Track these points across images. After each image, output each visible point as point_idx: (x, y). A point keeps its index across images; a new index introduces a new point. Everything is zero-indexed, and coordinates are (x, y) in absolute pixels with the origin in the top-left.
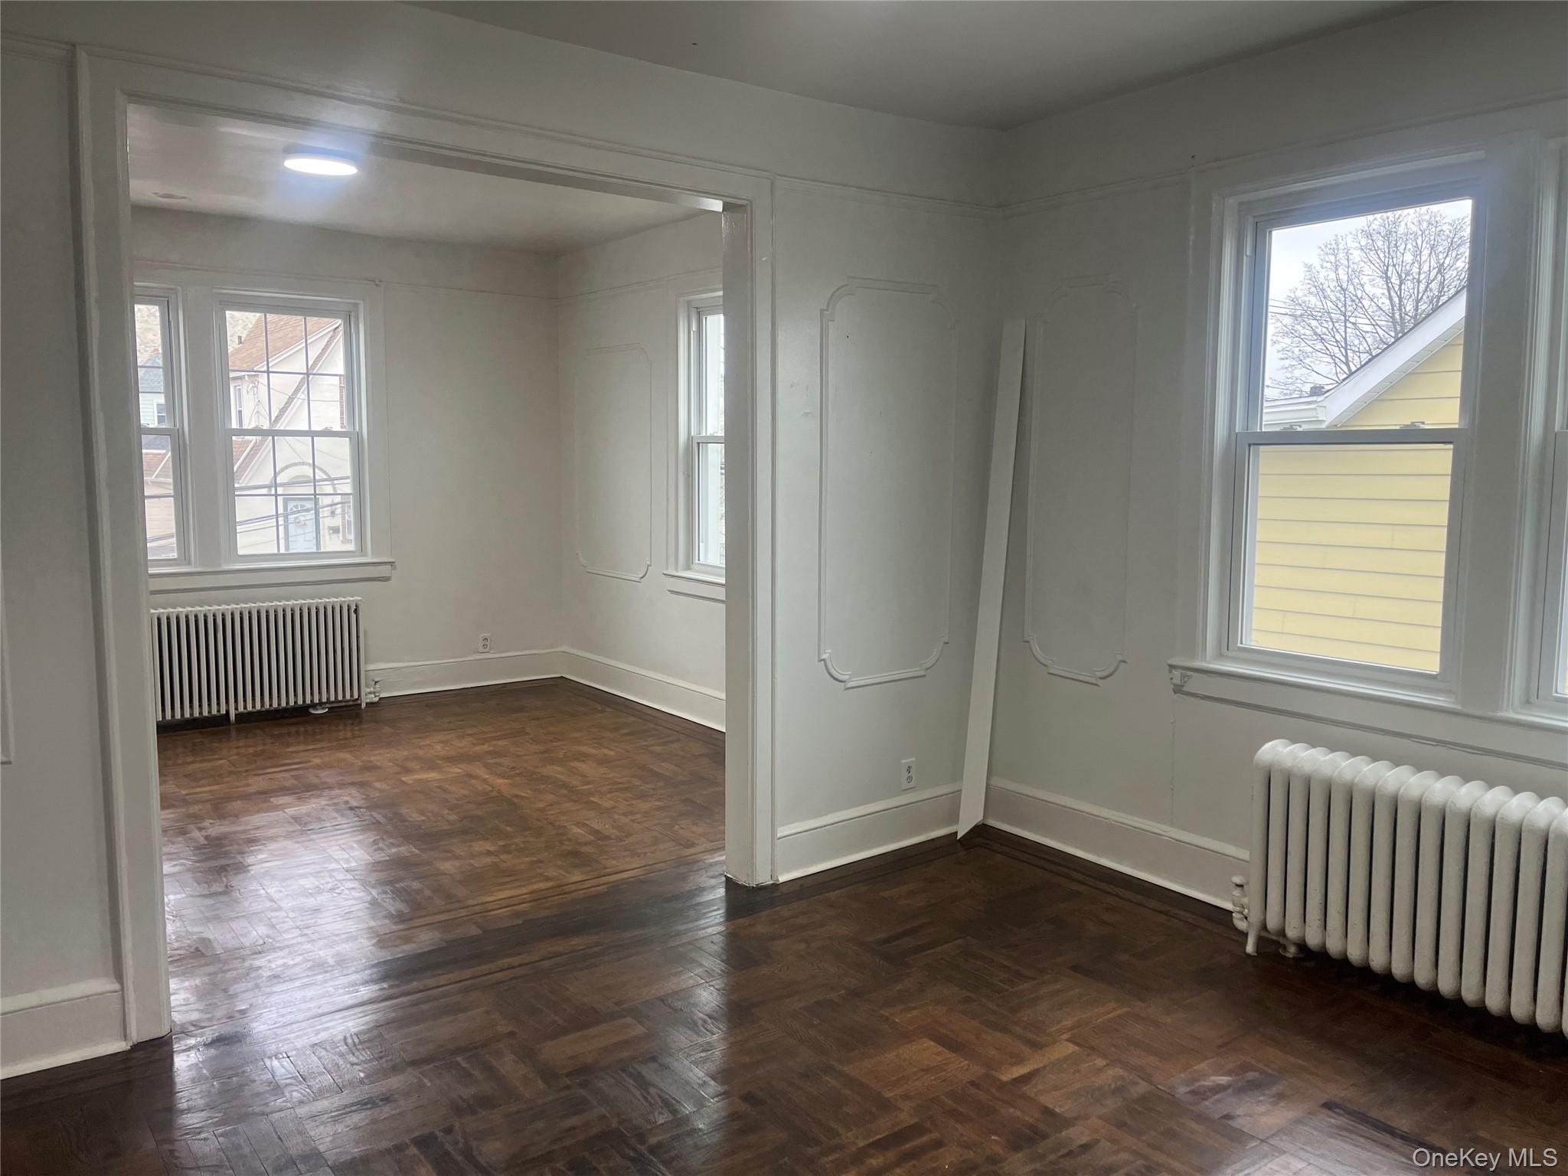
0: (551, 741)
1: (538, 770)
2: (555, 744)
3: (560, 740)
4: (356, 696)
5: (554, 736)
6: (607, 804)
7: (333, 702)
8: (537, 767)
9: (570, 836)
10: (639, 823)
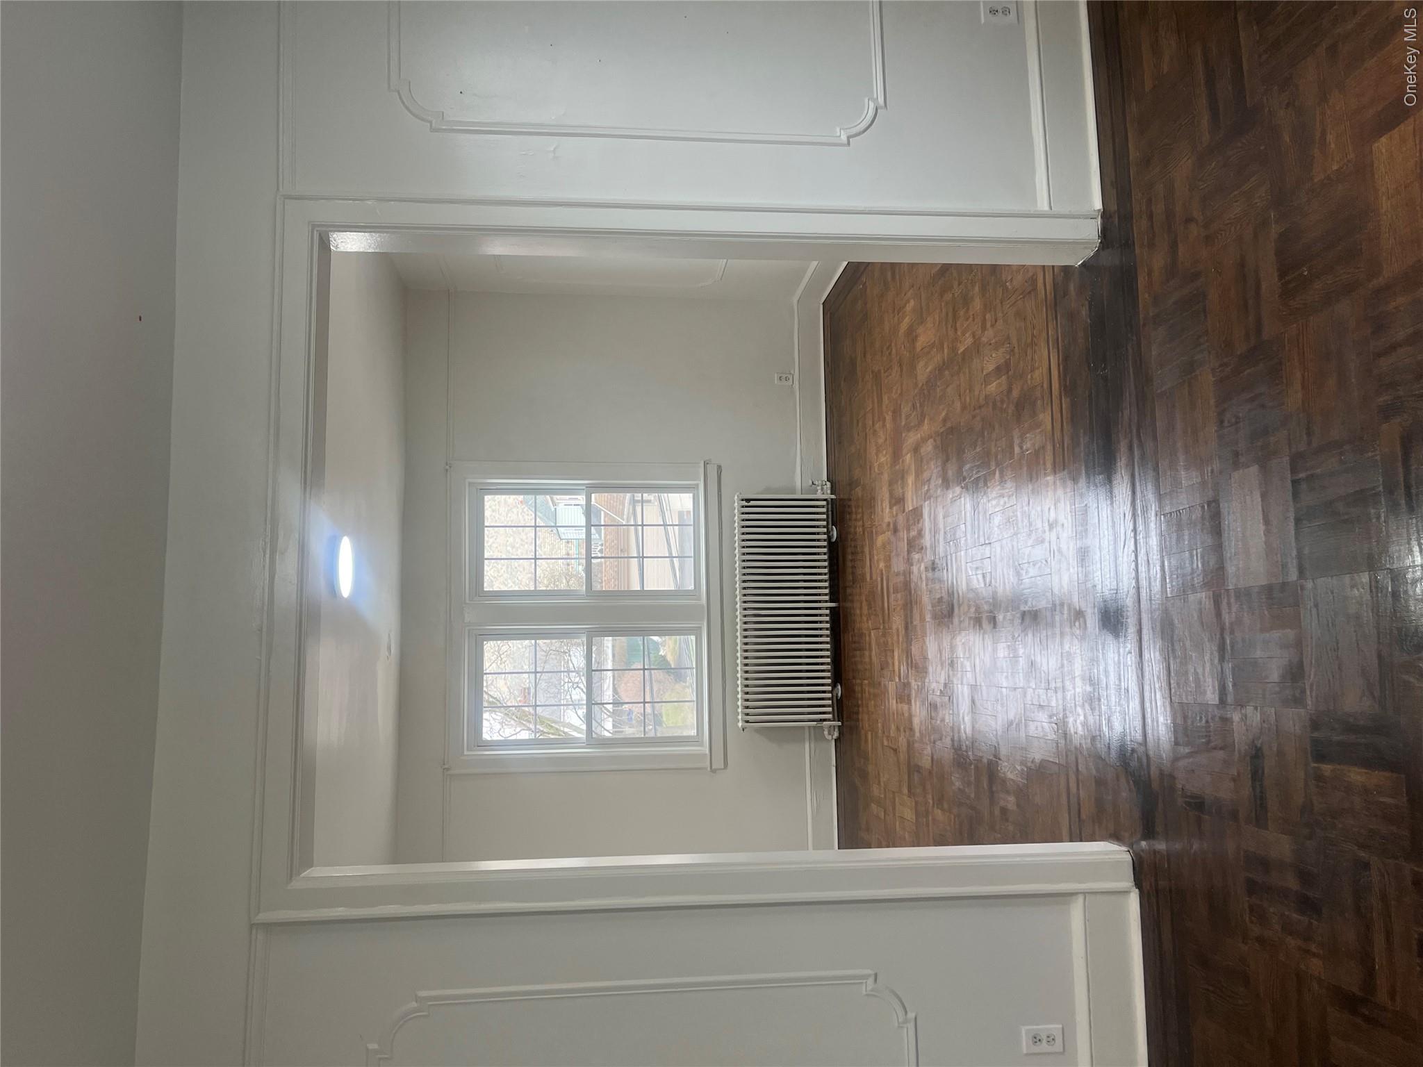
0: (890, 354)
1: (920, 385)
2: (894, 351)
3: (890, 345)
4: (824, 503)
5: (885, 348)
6: (969, 341)
7: (828, 523)
8: (916, 384)
9: (998, 398)
10: (996, 321)
